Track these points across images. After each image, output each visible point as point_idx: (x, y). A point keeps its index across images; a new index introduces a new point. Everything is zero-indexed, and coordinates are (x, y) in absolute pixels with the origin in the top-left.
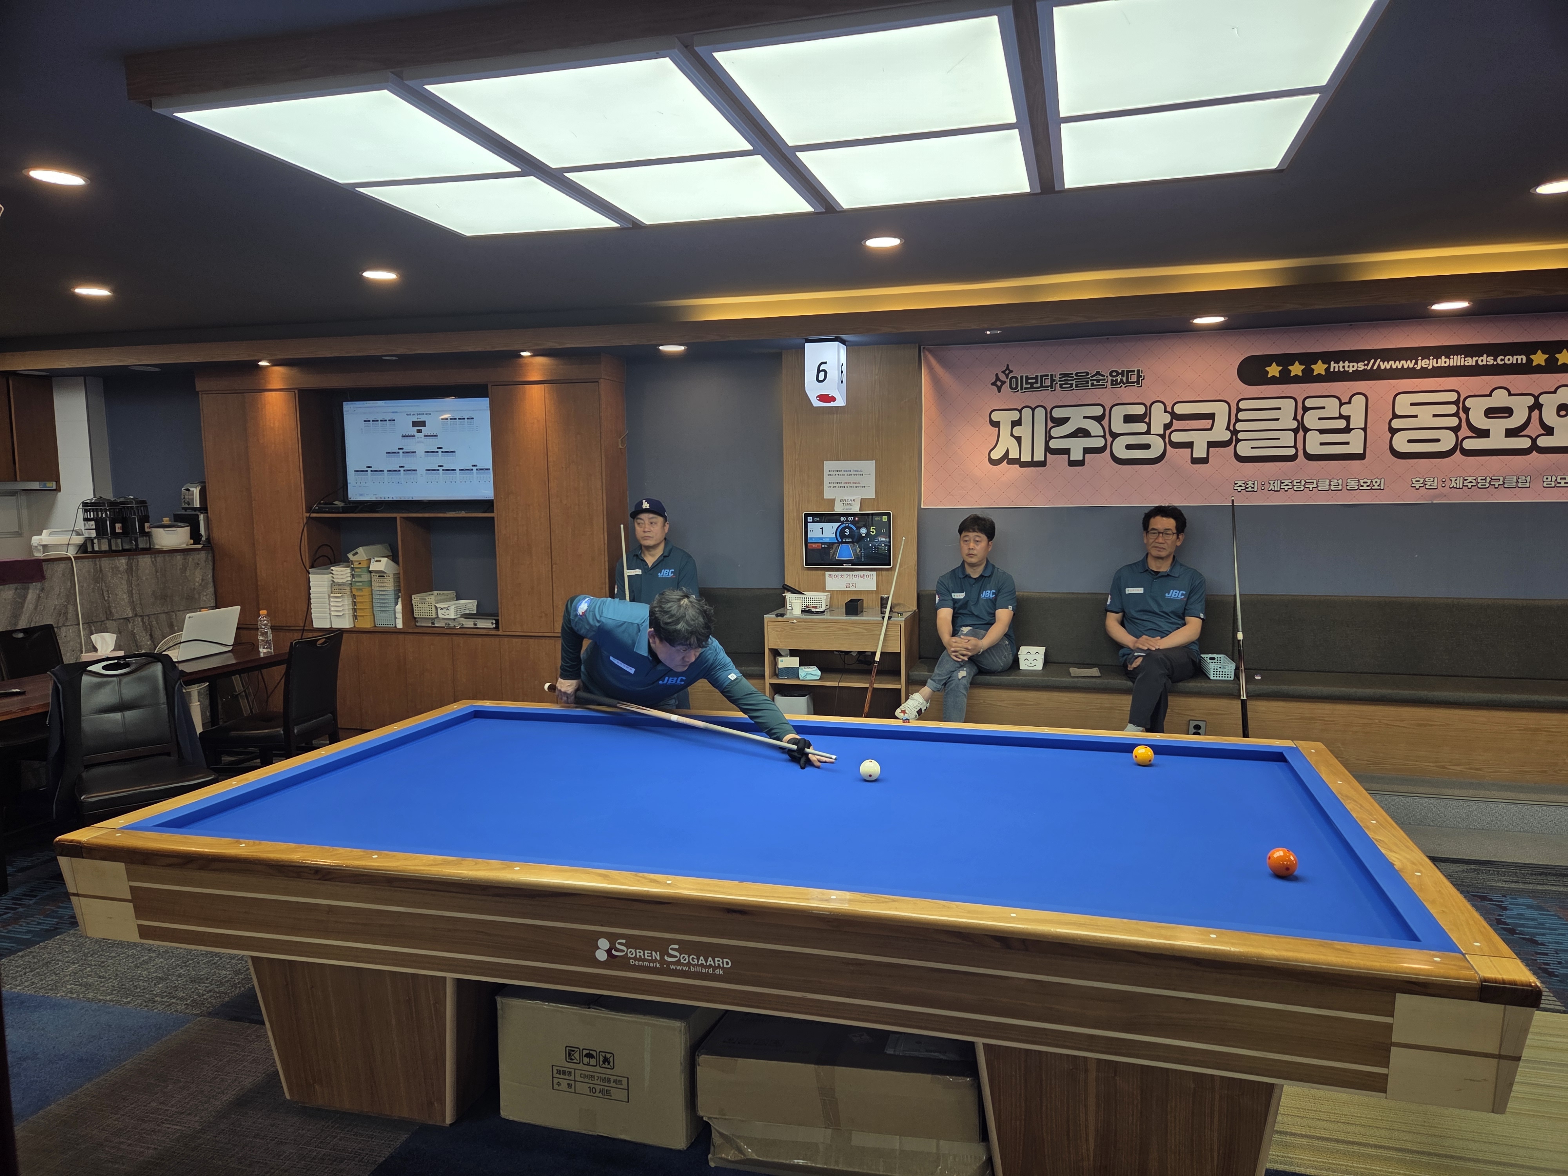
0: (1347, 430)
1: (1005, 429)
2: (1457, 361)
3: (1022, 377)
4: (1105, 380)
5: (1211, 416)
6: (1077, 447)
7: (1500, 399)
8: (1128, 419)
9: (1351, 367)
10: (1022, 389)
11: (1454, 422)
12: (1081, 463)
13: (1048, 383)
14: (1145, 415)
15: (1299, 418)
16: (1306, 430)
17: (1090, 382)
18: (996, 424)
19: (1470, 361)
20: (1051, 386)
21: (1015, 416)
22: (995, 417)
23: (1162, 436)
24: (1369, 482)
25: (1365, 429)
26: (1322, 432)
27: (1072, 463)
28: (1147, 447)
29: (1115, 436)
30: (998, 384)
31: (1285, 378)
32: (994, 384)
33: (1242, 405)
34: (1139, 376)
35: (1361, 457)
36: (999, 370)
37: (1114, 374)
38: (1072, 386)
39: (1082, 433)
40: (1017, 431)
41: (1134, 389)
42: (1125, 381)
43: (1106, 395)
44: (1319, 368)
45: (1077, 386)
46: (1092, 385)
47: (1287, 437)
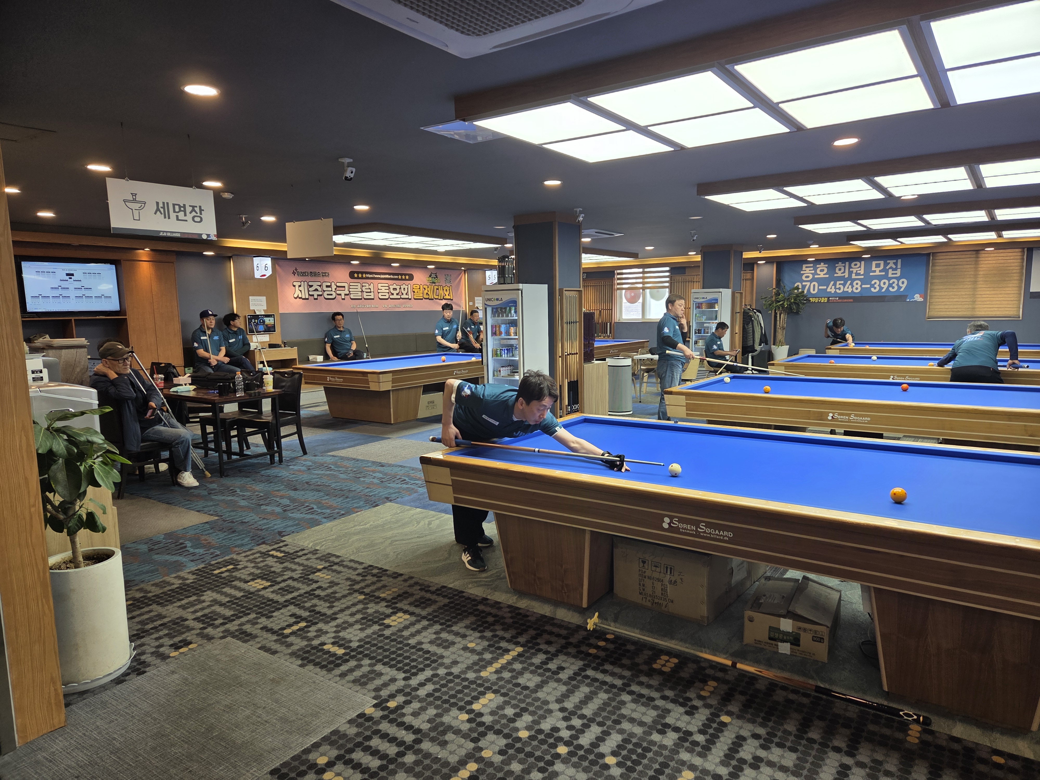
0: (370, 292)
1: (297, 287)
2: (387, 276)
3: (300, 272)
4: (320, 275)
5: (344, 287)
6: (316, 294)
7: (395, 286)
8: (327, 286)
9: (370, 276)
10: (300, 275)
11: (388, 291)
12: (316, 299)
13: (307, 274)
14: (330, 286)
15: (362, 288)
16: (363, 292)
17: (317, 275)
18: (294, 286)
19: (389, 277)
21: (299, 284)
22: (295, 284)
23: (335, 292)
24: (376, 306)
25: (374, 292)
26: (366, 292)
27: (315, 299)
28: (332, 295)
29: (324, 291)
30: (294, 273)
31: (358, 278)
33: (351, 284)
34: (328, 274)
35: (373, 299)
36: (294, 269)
37: (322, 273)
39: (316, 290)
40: (300, 288)
41: (327, 278)
42: (324, 275)
43: (320, 279)
44: (364, 276)
45: (314, 276)
47: (360, 293)
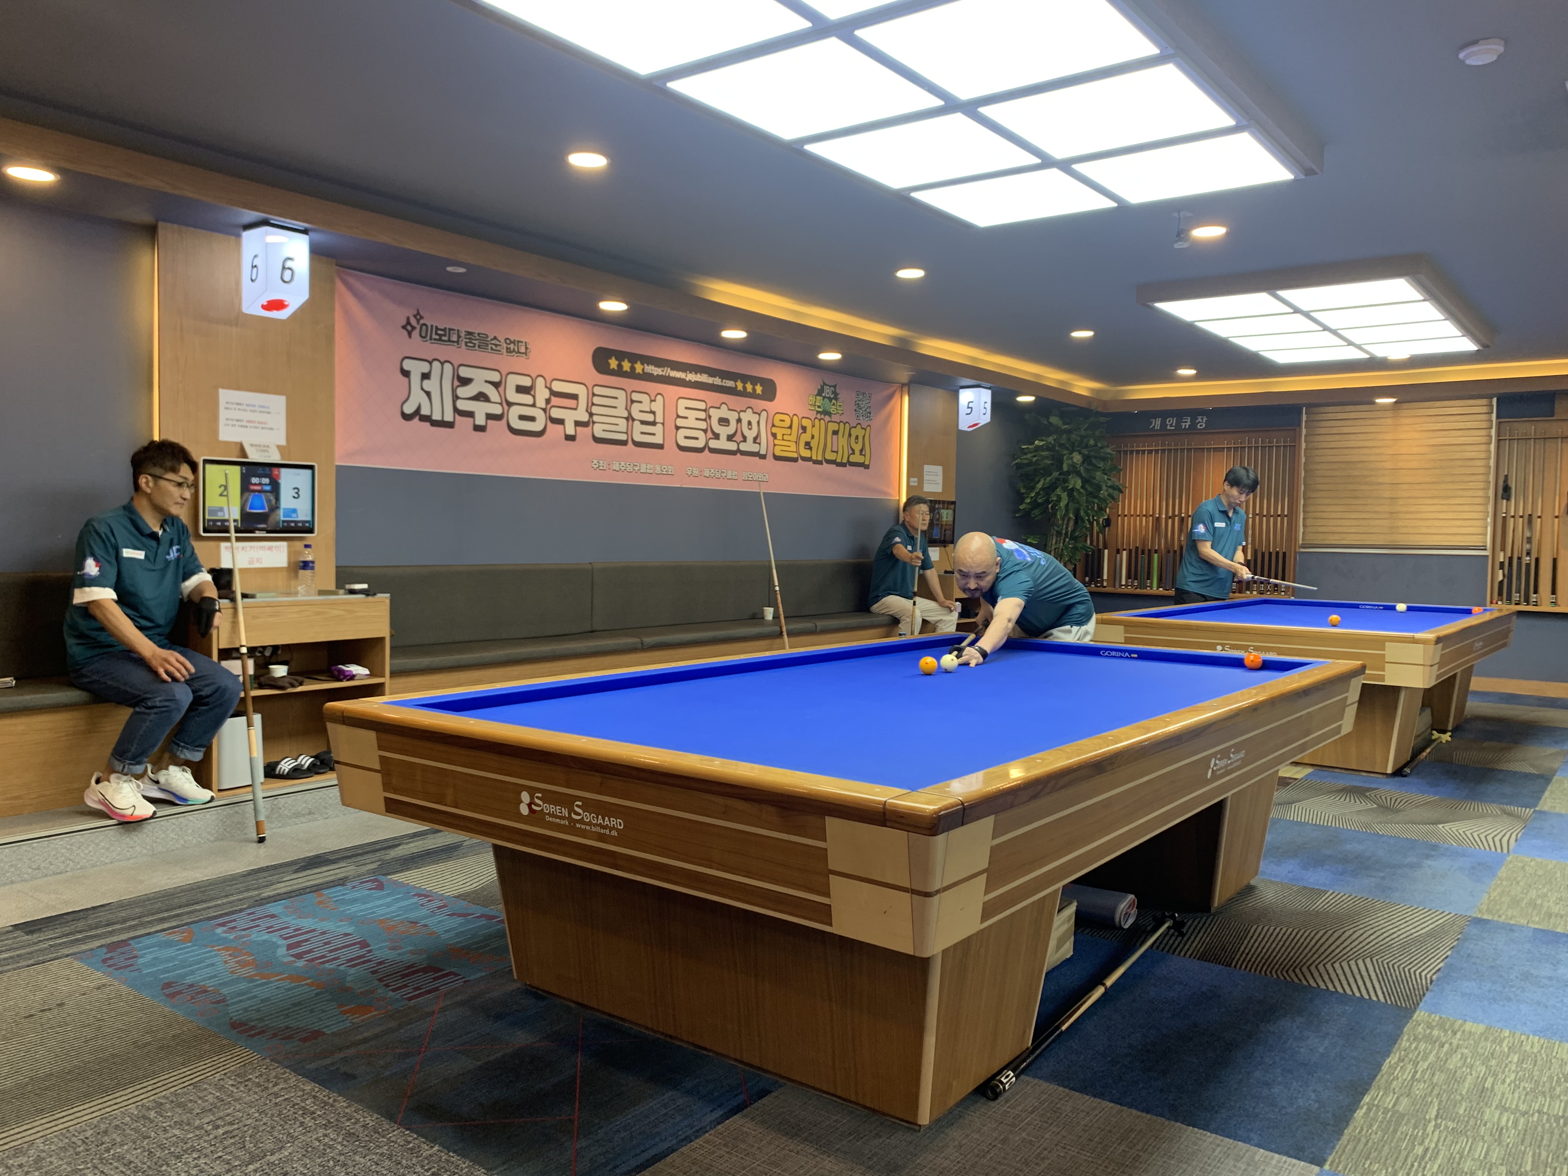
0: (654, 423)
1: (416, 381)
2: (704, 378)
3: (432, 326)
4: (500, 345)
5: (575, 397)
6: (481, 410)
7: (724, 412)
8: (520, 389)
10: (431, 339)
11: (704, 425)
12: (484, 429)
13: (454, 338)
15: (628, 408)
16: (633, 420)
17: (490, 346)
18: (406, 374)
19: (710, 380)
20: (458, 342)
21: (425, 367)
22: (408, 365)
23: (544, 410)
25: (663, 424)
26: (643, 423)
27: (477, 428)
28: (532, 419)
29: (510, 404)
30: (408, 328)
31: (620, 372)
32: (404, 327)
33: (597, 390)
34: (526, 348)
35: (660, 446)
36: (410, 313)
37: (508, 341)
38: (474, 347)
39: (481, 397)
40: (427, 384)
41: (522, 359)
42: (516, 350)
44: (639, 368)
45: (479, 346)
46: (492, 349)
47: (623, 424)
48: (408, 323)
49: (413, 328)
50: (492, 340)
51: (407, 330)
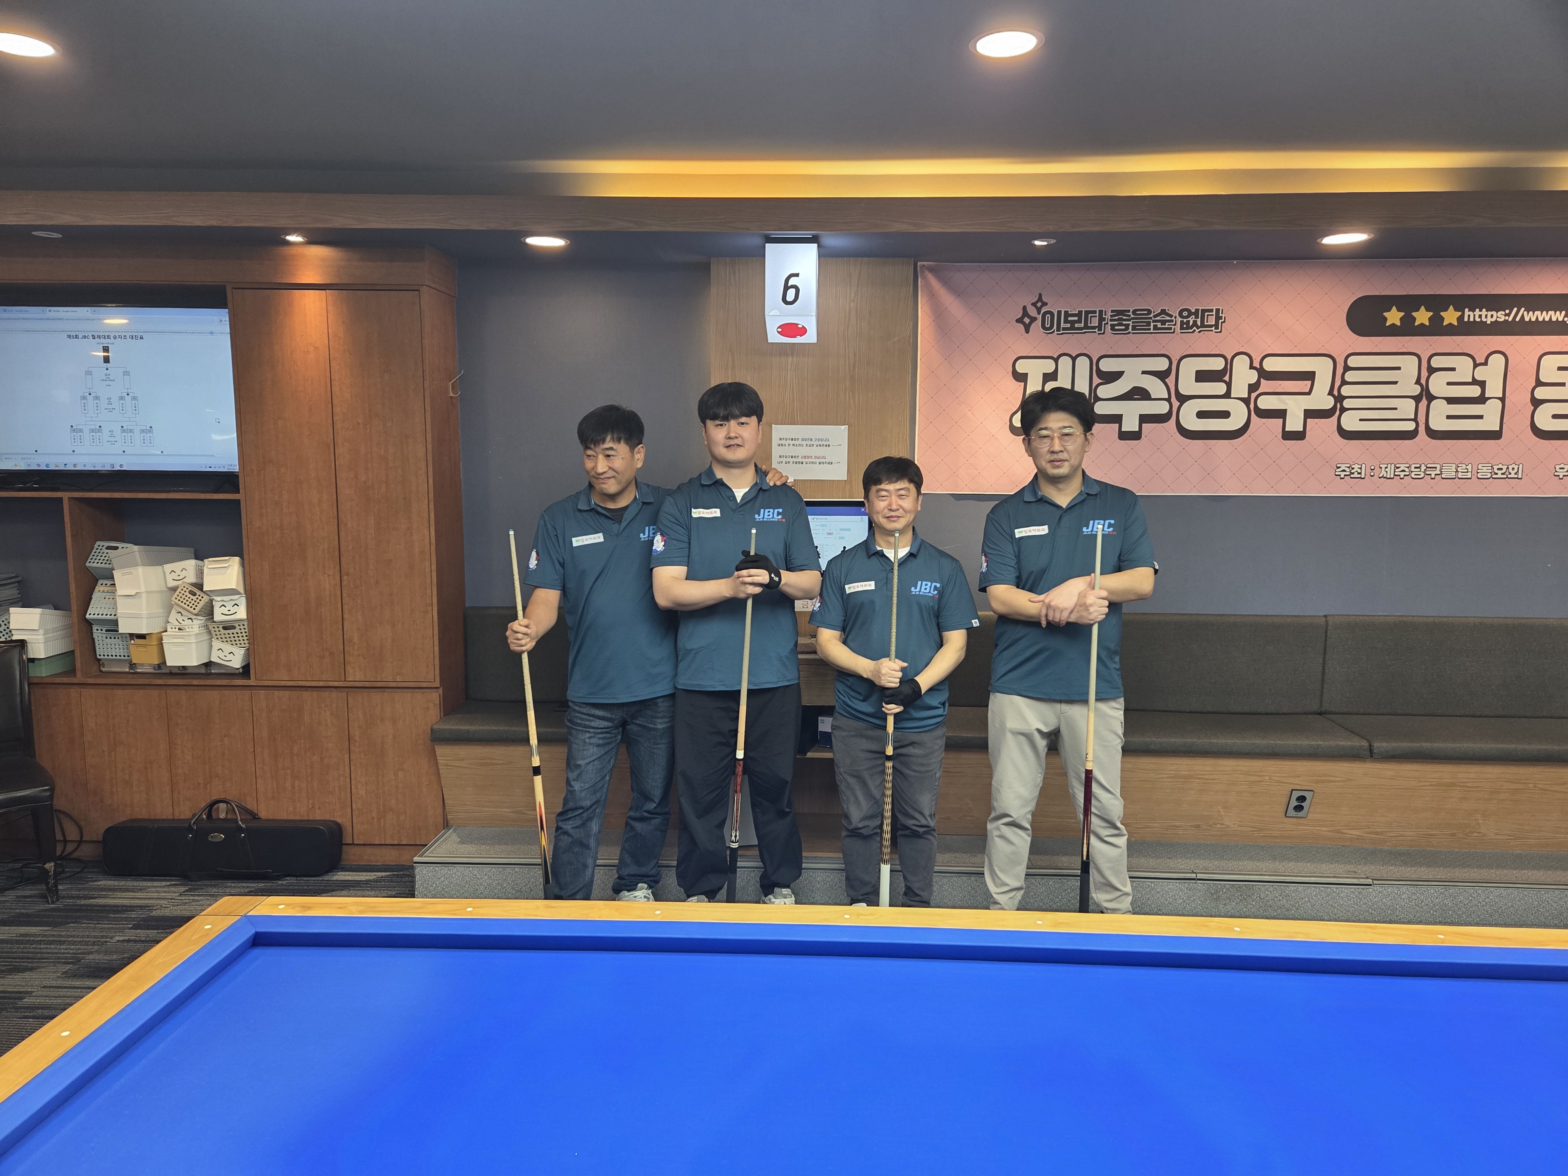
0: (1482, 399)
5: (1310, 376)
6: (1131, 413)
8: (1202, 376)
9: (1490, 317)
10: (1058, 330)
12: (1135, 436)
14: (1223, 372)
15: (1423, 381)
16: (1431, 398)
18: (1022, 377)
20: (1099, 327)
21: (1049, 366)
22: (1021, 366)
23: (1246, 401)
24: (1505, 468)
25: (1503, 399)
27: (1124, 436)
28: (1225, 415)
29: (1183, 399)
30: (1025, 321)
31: (1408, 329)
32: (1019, 321)
33: (1353, 362)
34: (1218, 318)
35: (1495, 435)
36: (1028, 300)
38: (1127, 329)
39: (1138, 393)
41: (1212, 334)
43: (1173, 343)
44: (1450, 316)
46: (1155, 327)
47: (1407, 408)
48: (1025, 313)
49: (1033, 319)
50: (1155, 316)
51: (1024, 323)
